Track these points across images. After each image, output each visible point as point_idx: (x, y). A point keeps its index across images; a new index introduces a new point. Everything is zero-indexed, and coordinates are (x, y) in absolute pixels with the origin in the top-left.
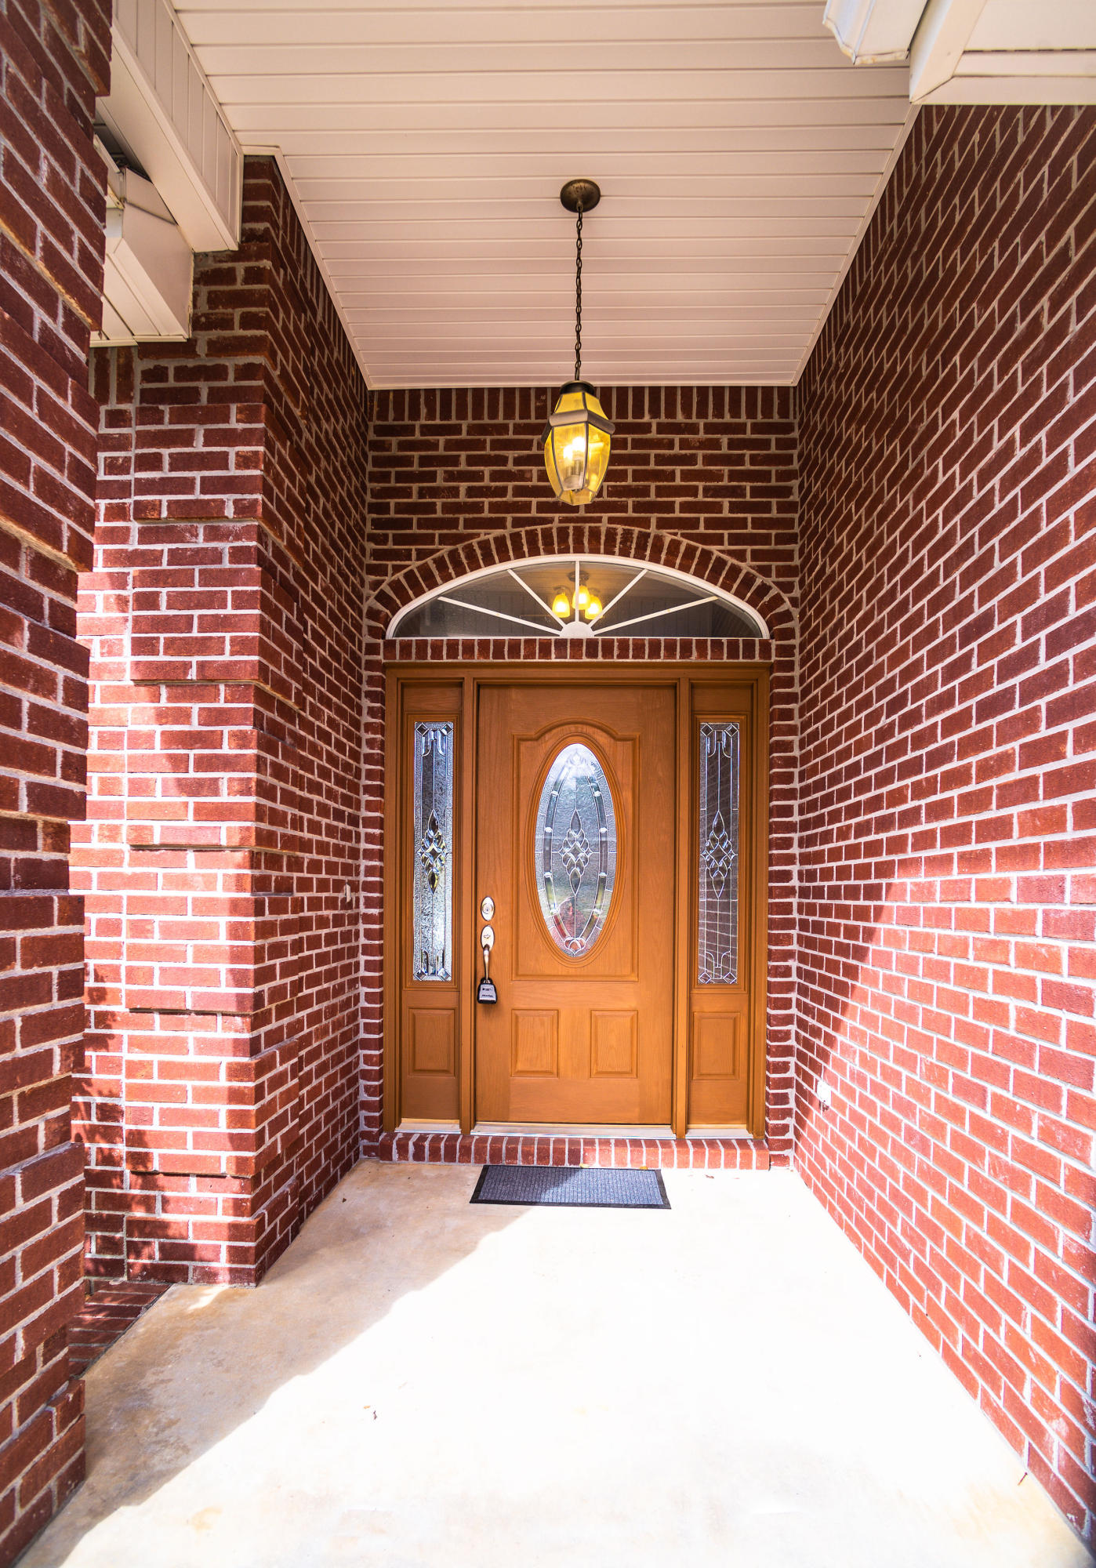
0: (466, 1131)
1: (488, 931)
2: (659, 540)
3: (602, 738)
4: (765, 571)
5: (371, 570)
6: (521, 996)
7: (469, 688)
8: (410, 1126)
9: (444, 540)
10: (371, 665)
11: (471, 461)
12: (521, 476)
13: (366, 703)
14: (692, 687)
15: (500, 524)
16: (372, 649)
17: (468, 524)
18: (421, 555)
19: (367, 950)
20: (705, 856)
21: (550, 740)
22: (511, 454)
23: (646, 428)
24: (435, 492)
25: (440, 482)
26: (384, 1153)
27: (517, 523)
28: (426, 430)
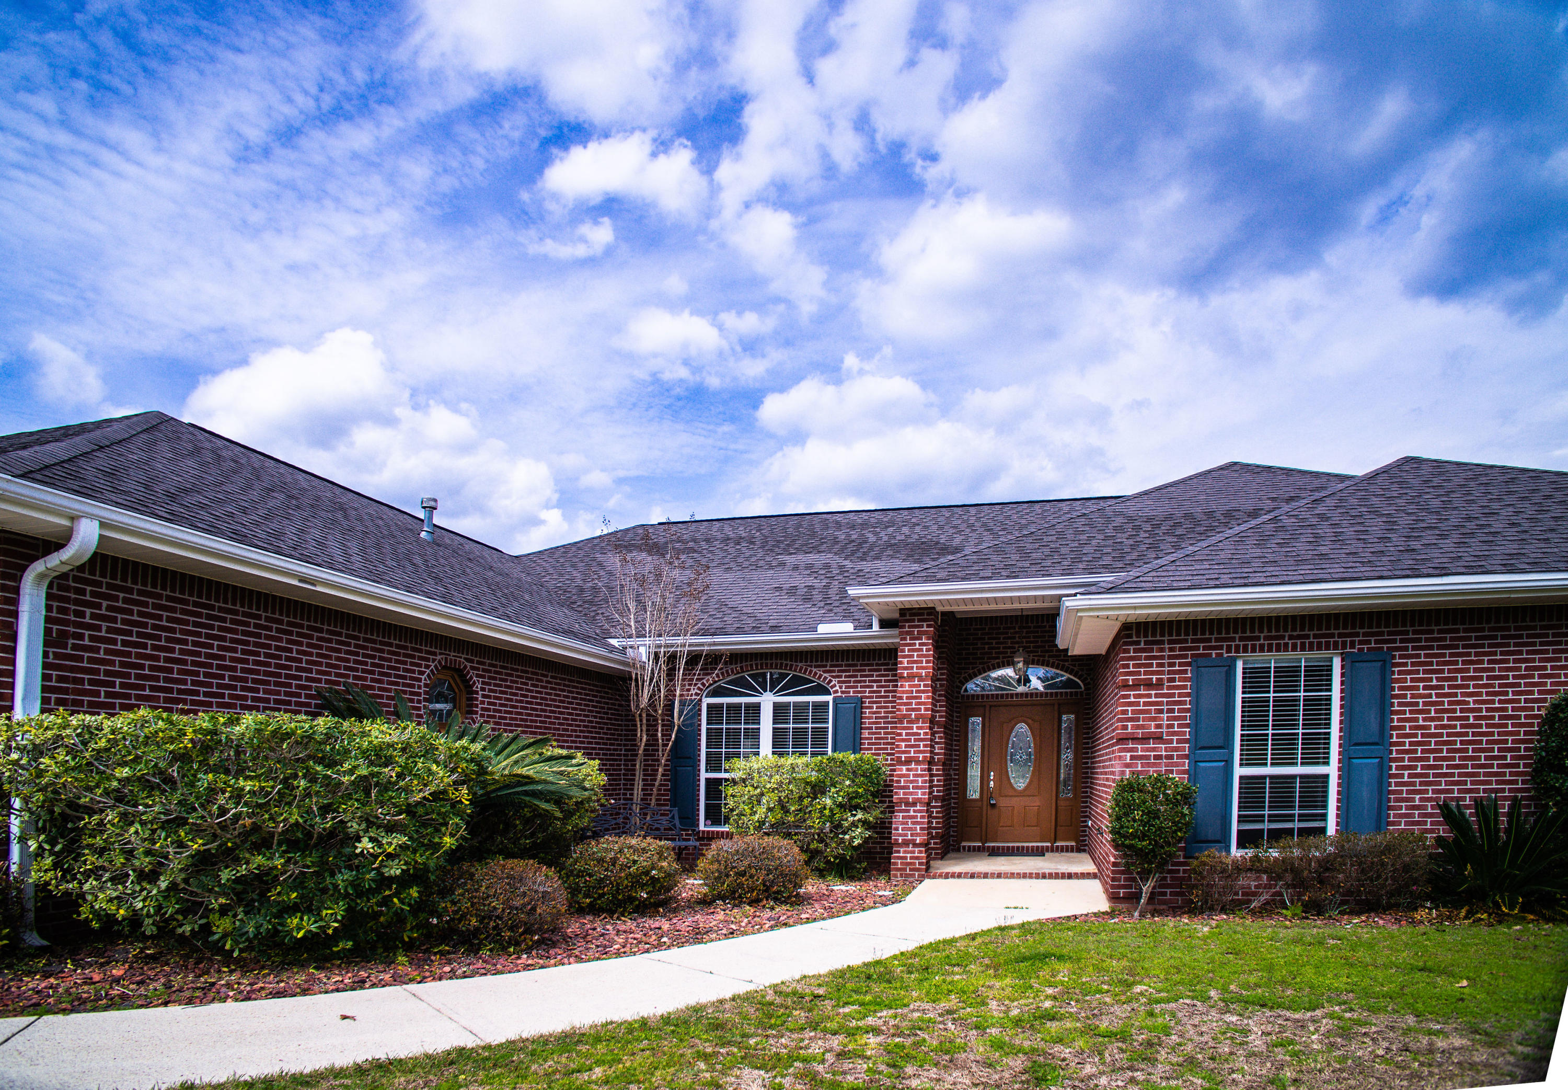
0: (983, 844)
1: (992, 783)
2: (1048, 661)
3: (1030, 721)
4: (1082, 670)
5: (957, 673)
6: (1003, 802)
7: (988, 708)
8: (964, 844)
9: (980, 664)
10: (957, 703)
11: (989, 639)
12: (1005, 643)
13: (955, 714)
14: (1059, 704)
15: (998, 658)
16: (957, 698)
17: (989, 658)
18: (973, 668)
19: (954, 789)
20: (1063, 757)
21: (1013, 723)
22: (1002, 637)
23: (1045, 627)
24: (978, 649)
25: (979, 645)
26: (958, 850)
27: (1003, 658)
28: (975, 629)
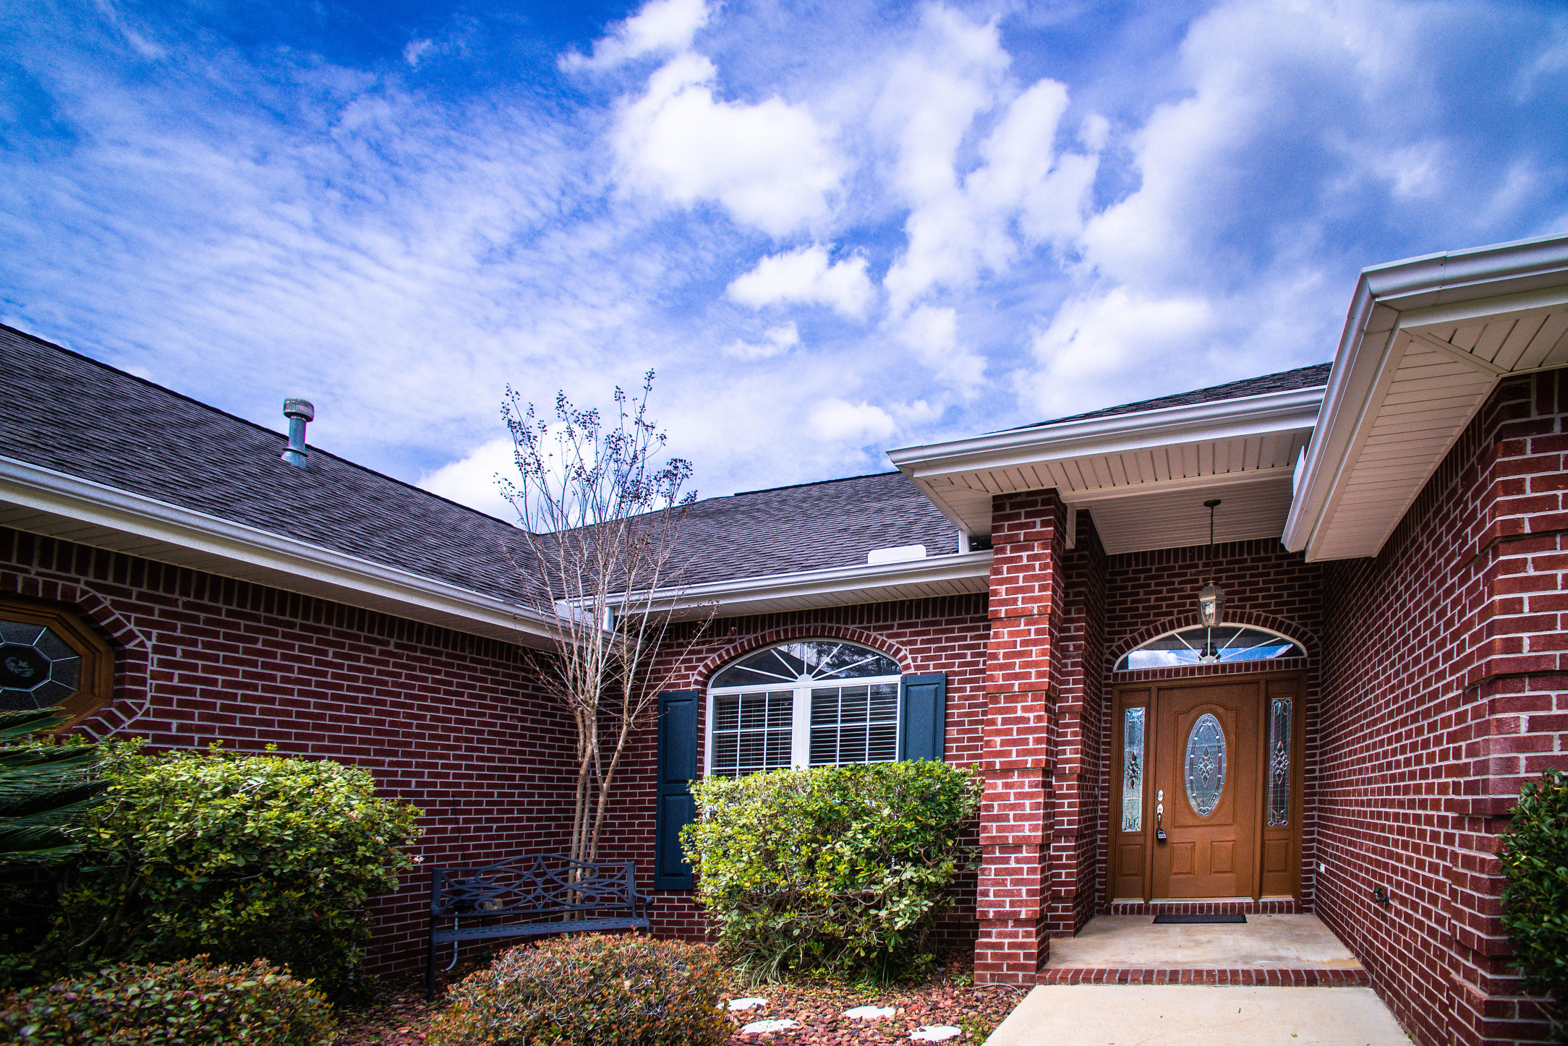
0: (1147, 902)
1: (1160, 806)
2: (1250, 614)
3: (1221, 710)
4: (1305, 625)
5: (1107, 640)
6: (1177, 837)
7: (1154, 691)
8: (1117, 901)
9: (1143, 624)
10: (1107, 685)
11: (1157, 585)
12: (1182, 590)
13: (1104, 703)
14: (1267, 682)
15: (1171, 613)
16: (1108, 678)
17: (1155, 615)
18: (1132, 632)
19: (1102, 818)
20: (1273, 763)
21: (1192, 715)
22: (1177, 580)
23: (1245, 561)
24: (1140, 601)
25: (1141, 596)
26: (1107, 912)
27: (1179, 612)
28: (1134, 572)
